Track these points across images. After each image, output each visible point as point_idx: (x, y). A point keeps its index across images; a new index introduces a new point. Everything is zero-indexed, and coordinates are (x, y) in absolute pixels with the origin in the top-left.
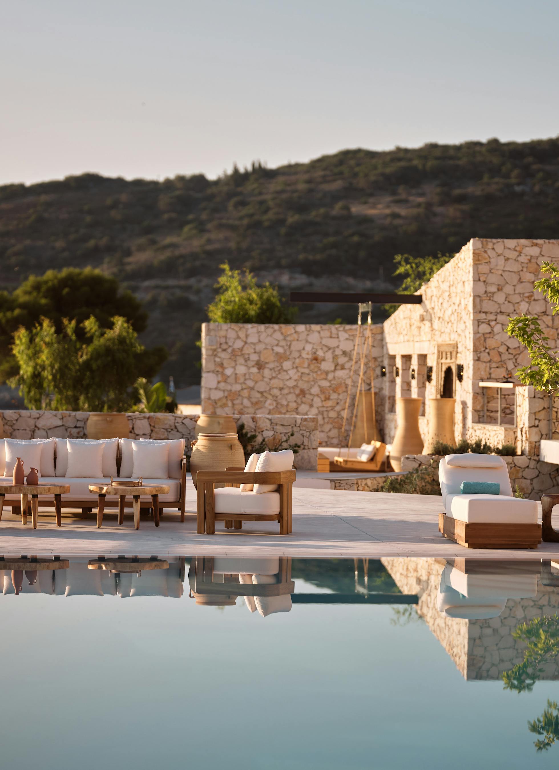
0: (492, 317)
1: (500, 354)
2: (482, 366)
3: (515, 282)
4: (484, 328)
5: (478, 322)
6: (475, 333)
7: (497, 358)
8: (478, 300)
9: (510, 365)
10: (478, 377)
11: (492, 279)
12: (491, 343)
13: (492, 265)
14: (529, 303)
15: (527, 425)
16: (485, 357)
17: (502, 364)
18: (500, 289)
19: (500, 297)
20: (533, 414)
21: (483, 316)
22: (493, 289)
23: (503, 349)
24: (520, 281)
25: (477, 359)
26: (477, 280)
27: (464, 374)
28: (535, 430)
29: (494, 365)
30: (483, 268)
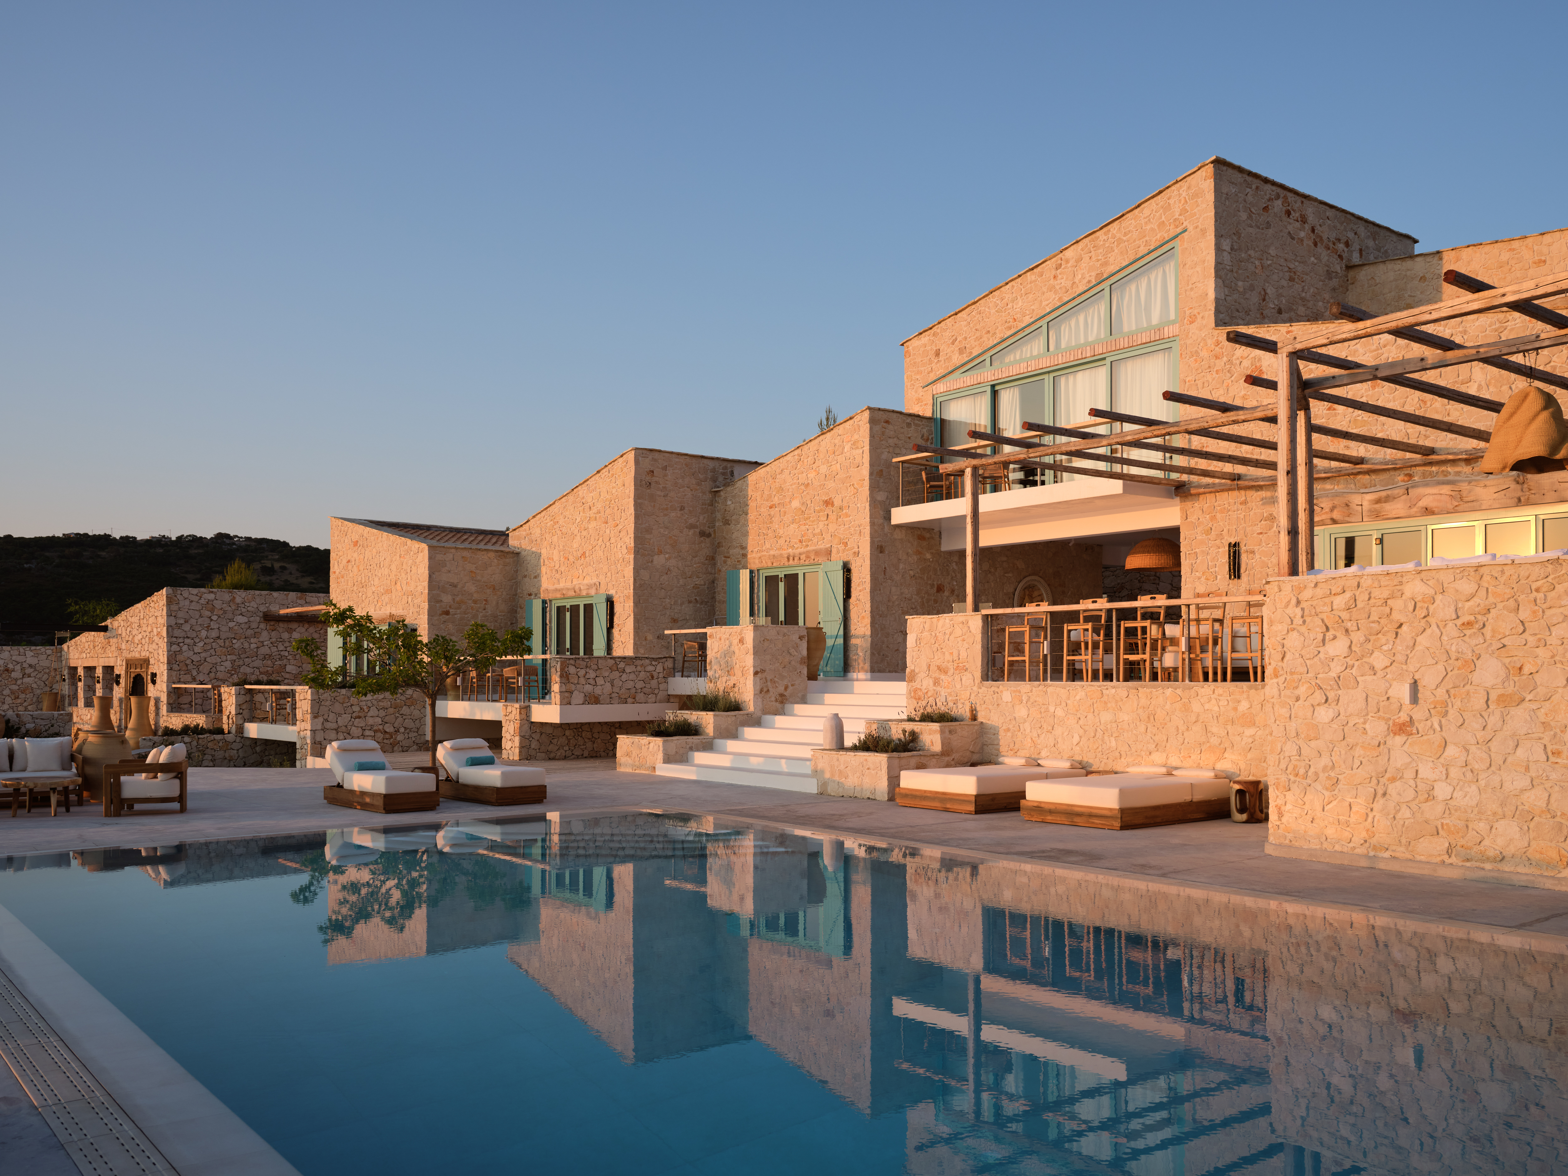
0: (181, 640)
1: (187, 665)
2: (174, 673)
3: (197, 617)
4: (175, 648)
5: (170, 644)
6: (168, 651)
7: (184, 668)
8: (170, 629)
9: (194, 673)
10: (170, 681)
11: (180, 614)
12: (180, 658)
13: (181, 605)
14: (207, 631)
15: (233, 712)
16: (175, 667)
17: (188, 672)
18: (186, 621)
19: (187, 627)
20: (239, 706)
21: (174, 639)
22: (182, 621)
23: (188, 662)
24: (201, 616)
25: (170, 669)
26: (169, 615)
27: (158, 680)
28: (240, 716)
29: (182, 672)
30: (174, 607)
